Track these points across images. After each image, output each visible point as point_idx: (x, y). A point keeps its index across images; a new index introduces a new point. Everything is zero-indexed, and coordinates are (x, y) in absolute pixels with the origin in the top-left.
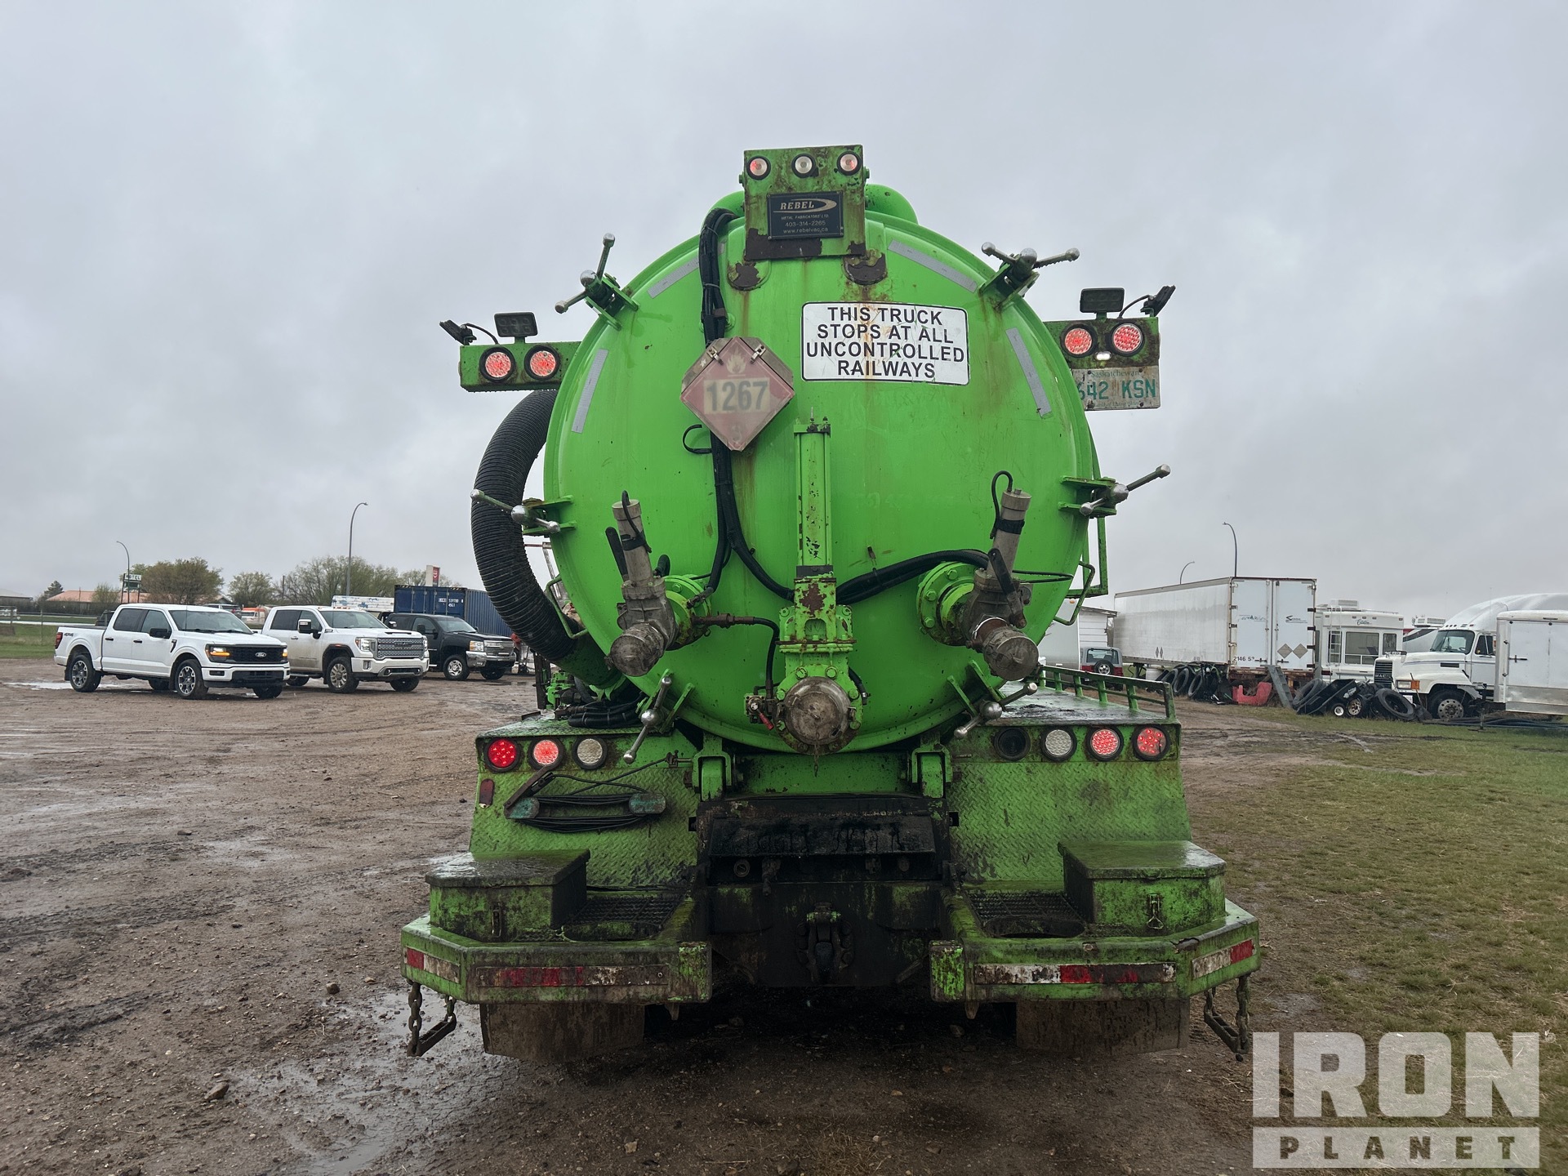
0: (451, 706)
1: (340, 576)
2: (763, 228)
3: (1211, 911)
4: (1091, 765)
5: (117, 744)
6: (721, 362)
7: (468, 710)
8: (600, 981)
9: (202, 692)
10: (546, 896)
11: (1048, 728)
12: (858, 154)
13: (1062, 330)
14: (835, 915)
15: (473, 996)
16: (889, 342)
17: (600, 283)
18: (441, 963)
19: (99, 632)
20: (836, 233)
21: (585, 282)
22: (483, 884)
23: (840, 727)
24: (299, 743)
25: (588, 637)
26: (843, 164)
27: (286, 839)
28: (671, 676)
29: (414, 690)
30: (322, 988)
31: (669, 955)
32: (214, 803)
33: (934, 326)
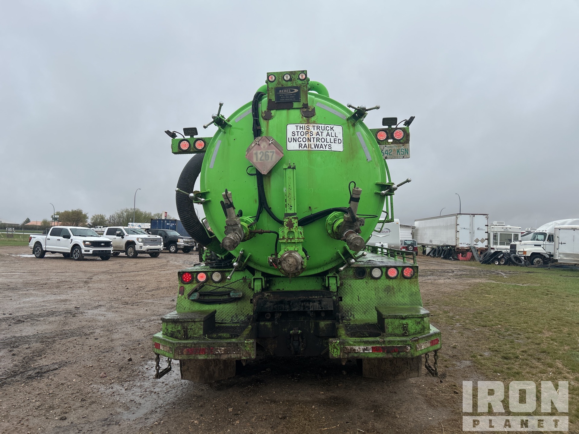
0: (171, 262)
1: (131, 215)
2: (273, 99)
3: (424, 329)
4: (388, 280)
5: (52, 276)
6: (259, 145)
7: (177, 264)
8: (218, 352)
9: (82, 258)
10: (201, 324)
11: (373, 268)
12: (305, 73)
13: (376, 132)
14: (300, 331)
15: (177, 357)
16: (316, 137)
17: (219, 118)
18: (166, 347)
19: (44, 237)
20: (298, 101)
21: (213, 117)
22: (180, 321)
23: (298, 267)
24: (117, 276)
25: (215, 237)
26: (300, 77)
27: (113, 309)
28: (243, 251)
29: (158, 257)
30: (126, 359)
31: (242, 343)
32: (87, 297)
33: (331, 132)
